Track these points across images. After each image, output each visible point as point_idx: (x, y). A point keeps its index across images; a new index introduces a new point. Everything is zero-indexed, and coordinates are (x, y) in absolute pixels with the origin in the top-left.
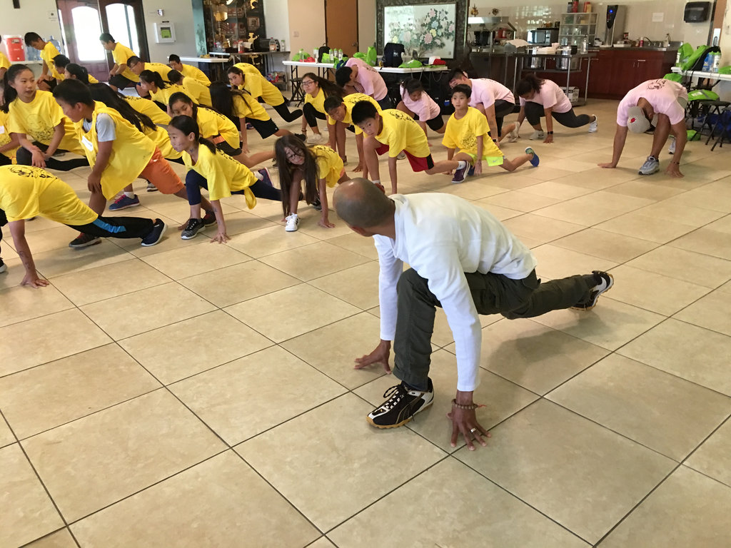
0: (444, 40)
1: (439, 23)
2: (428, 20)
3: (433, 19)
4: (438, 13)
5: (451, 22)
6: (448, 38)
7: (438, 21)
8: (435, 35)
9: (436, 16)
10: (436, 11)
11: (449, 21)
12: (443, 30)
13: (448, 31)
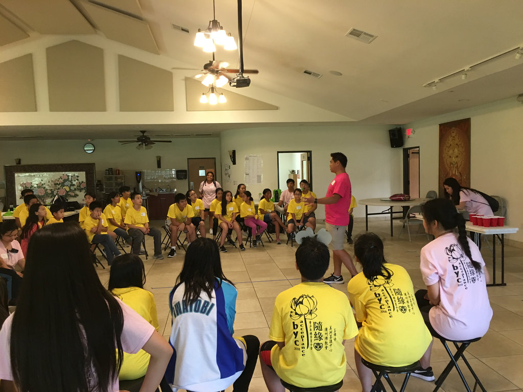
0: (77, 192)
1: (72, 183)
2: (61, 181)
3: (65, 181)
4: (70, 178)
5: (83, 182)
6: (81, 191)
7: (71, 181)
8: (68, 190)
9: (68, 178)
10: (68, 176)
11: (80, 181)
12: (75, 187)
13: (80, 187)
